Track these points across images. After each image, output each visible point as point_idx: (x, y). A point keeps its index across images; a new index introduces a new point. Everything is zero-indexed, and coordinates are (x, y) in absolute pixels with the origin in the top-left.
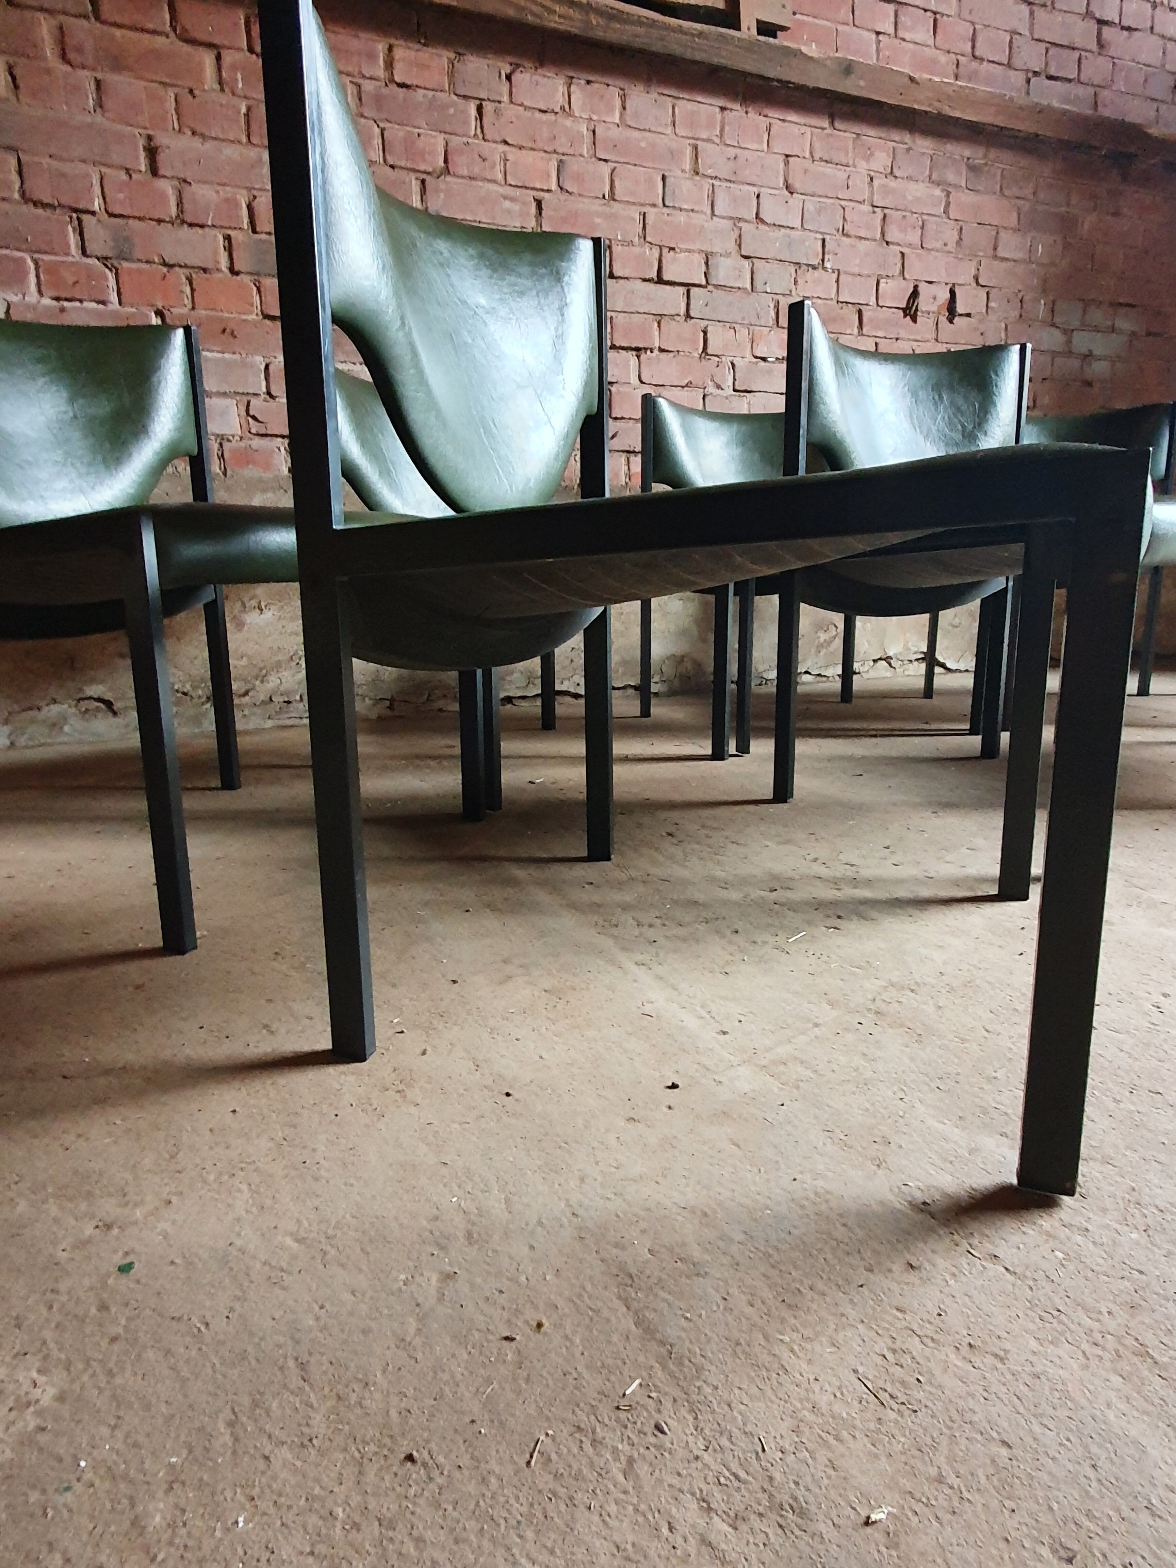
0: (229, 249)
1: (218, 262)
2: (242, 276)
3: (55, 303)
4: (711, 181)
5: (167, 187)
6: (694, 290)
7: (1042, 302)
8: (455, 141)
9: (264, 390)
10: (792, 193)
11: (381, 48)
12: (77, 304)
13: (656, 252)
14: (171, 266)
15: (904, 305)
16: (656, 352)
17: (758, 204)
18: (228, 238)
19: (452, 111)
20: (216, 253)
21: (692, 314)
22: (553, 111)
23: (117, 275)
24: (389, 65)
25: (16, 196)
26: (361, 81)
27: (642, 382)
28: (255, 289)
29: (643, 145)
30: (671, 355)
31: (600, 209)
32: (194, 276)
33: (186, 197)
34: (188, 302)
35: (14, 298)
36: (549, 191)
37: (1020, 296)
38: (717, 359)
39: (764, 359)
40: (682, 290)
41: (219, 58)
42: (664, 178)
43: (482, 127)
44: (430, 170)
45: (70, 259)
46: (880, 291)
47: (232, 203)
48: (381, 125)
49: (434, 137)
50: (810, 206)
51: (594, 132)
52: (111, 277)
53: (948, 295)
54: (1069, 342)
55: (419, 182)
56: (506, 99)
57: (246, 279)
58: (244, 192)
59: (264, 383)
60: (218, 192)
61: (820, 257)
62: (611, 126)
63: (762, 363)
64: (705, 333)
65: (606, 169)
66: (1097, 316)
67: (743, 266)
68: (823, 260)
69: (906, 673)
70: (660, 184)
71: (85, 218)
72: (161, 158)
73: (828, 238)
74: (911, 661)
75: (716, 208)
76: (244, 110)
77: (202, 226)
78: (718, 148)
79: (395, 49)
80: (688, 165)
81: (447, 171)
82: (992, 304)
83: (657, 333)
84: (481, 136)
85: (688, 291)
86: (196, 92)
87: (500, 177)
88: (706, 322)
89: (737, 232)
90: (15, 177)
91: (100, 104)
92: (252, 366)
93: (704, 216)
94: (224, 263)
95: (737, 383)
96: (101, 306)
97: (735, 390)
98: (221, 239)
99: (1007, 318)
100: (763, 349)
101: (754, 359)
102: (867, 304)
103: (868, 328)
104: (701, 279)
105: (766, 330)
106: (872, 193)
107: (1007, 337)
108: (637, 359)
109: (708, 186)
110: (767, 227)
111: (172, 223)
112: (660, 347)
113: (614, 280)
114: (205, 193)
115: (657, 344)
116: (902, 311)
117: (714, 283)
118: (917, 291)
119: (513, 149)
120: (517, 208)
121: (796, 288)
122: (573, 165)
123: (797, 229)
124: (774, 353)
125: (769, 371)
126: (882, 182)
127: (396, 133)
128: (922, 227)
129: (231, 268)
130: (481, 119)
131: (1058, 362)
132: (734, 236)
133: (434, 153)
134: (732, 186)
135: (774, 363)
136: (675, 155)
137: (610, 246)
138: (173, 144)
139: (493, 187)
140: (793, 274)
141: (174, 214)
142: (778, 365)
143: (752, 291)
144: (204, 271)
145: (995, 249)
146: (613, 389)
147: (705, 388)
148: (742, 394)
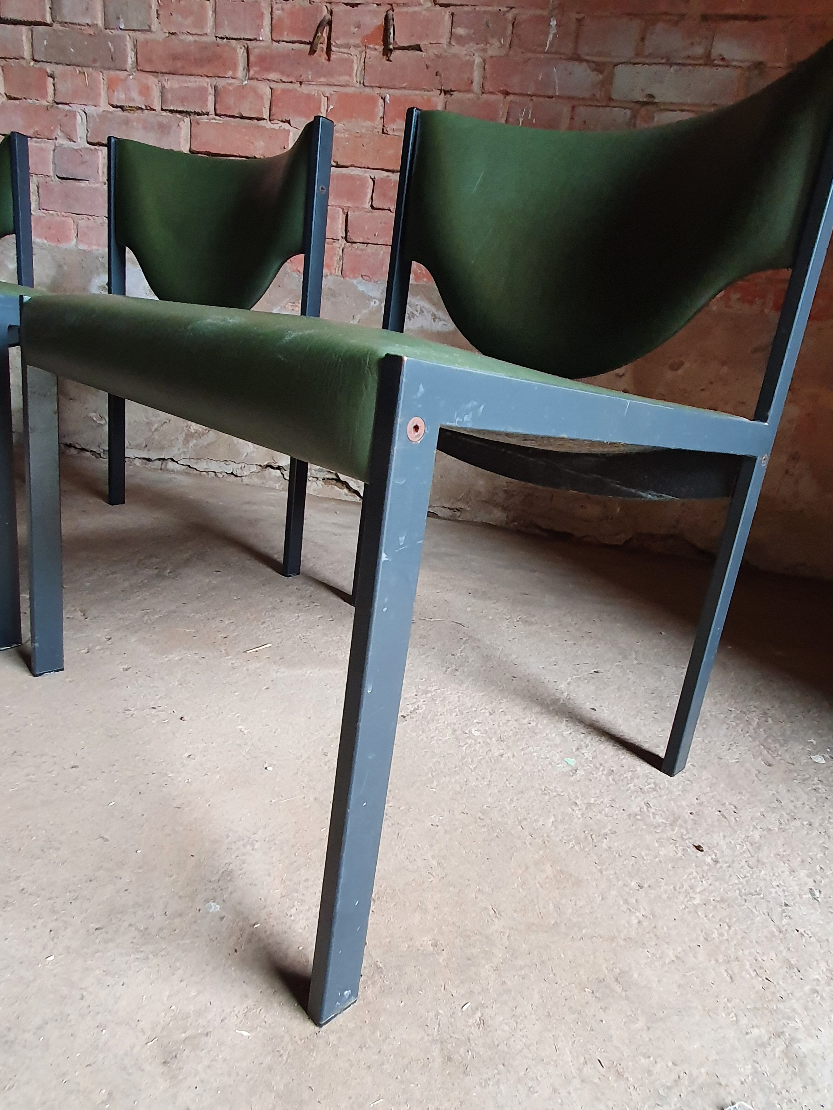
6: (37, 30)
7: (553, 23)
15: (311, 39)
16: (3, 99)
21: (36, 57)
30: (17, 103)
37: (510, 18)
38: (67, 107)
39: (122, 108)
40: (24, 29)
46: (274, 20)
53: (380, 21)
63: (120, 113)
64: (53, 78)
82: (459, 31)
85: (33, 31)
88: (53, 66)
95: (89, 135)
97: (88, 142)
99: (484, 50)
100: (120, 97)
101: (112, 109)
102: (255, 39)
103: (256, 69)
104: (44, 16)
105: (122, 74)
107: (484, 78)
112: (6, 94)
115: (3, 91)
116: (307, 47)
117: (60, 20)
118: (331, 18)
121: (159, 23)
124: (133, 100)
125: (127, 123)
131: (582, 113)
135: (134, 113)
140: (154, 6)
142: (138, 114)
143: (105, 27)
147: (55, 139)
148: (97, 147)
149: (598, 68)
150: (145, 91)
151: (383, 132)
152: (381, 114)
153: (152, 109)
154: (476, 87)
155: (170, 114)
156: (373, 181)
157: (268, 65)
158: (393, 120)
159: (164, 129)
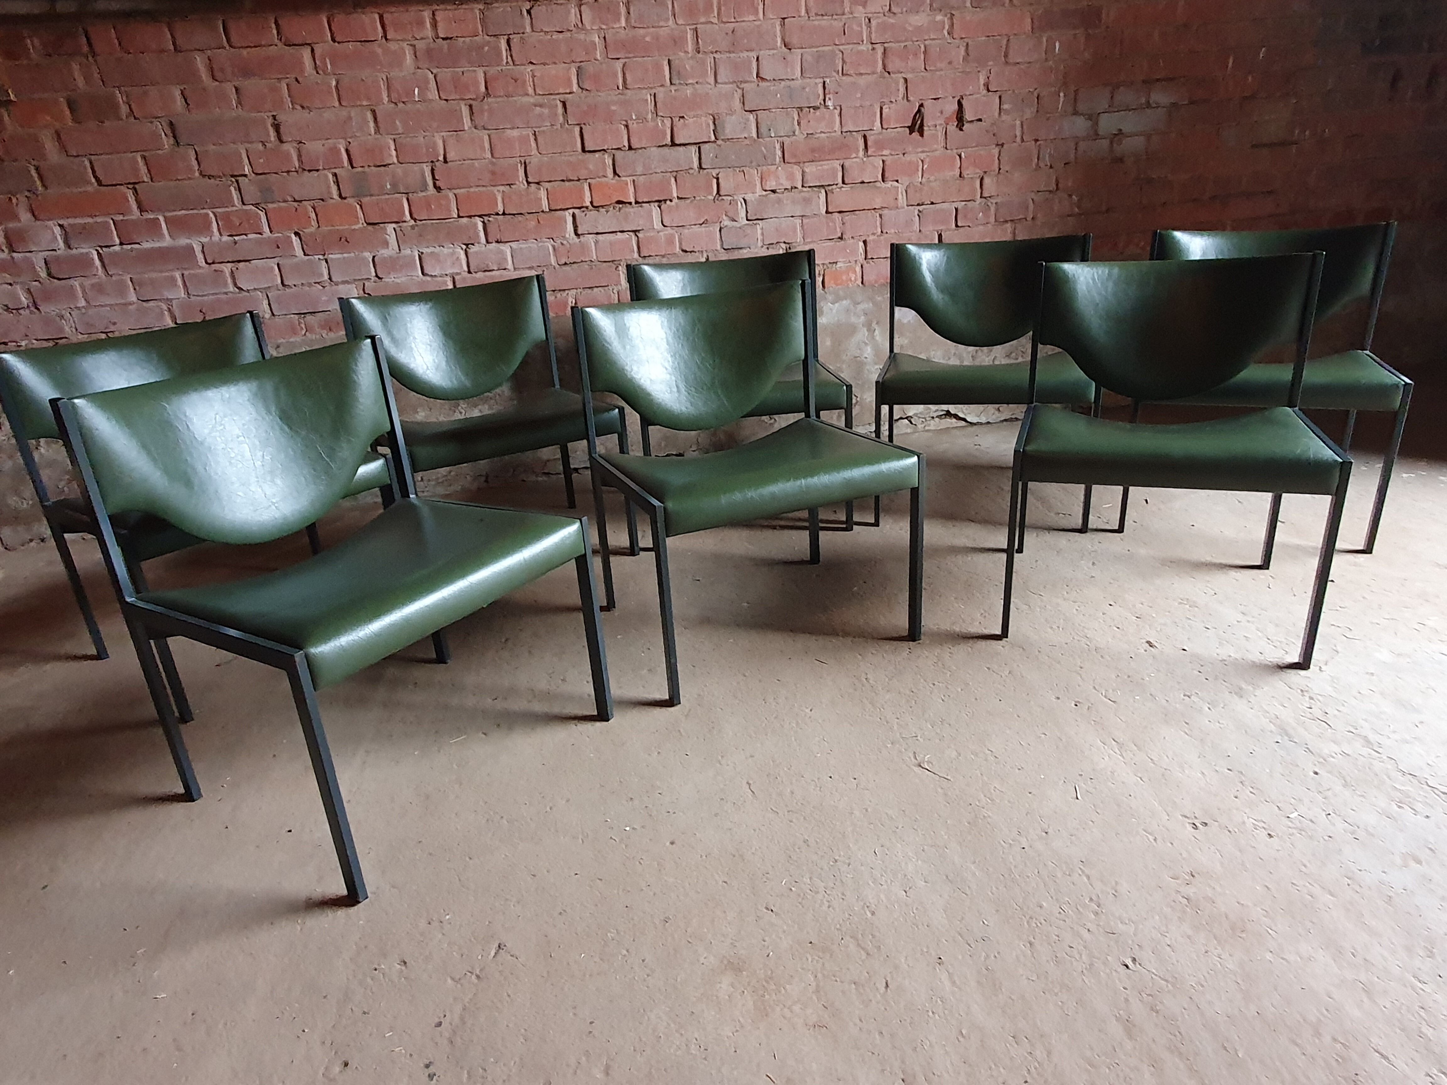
0: (337, 183)
1: (330, 193)
2: (348, 199)
3: (230, 238)
4: (712, 56)
5: (290, 149)
6: (704, 147)
7: (1062, 94)
8: (492, 71)
9: (374, 274)
10: (790, 49)
11: (427, 15)
12: (244, 237)
13: (668, 123)
14: (300, 201)
15: (910, 125)
16: (675, 201)
17: (758, 65)
18: (335, 175)
19: (486, 48)
20: (329, 187)
21: (704, 166)
22: (569, 30)
23: (266, 213)
24: (435, 25)
25: (197, 174)
26: (415, 42)
27: (664, 226)
28: (358, 207)
29: (648, 39)
30: (688, 201)
31: (615, 98)
32: (316, 204)
33: (303, 153)
34: (314, 223)
35: (204, 240)
36: (572, 92)
37: (1036, 95)
38: (730, 198)
39: (774, 191)
40: (694, 149)
41: (313, 50)
42: (669, 61)
43: (511, 56)
44: (474, 97)
45: (234, 208)
46: (884, 116)
47: (335, 151)
48: (434, 71)
49: (475, 71)
50: (808, 58)
51: (605, 38)
52: (262, 214)
53: (956, 107)
54: (1095, 125)
55: (468, 107)
56: (528, 29)
57: (351, 201)
58: (342, 141)
59: (373, 270)
60: (323, 145)
61: (822, 97)
62: (620, 30)
63: (773, 195)
64: (718, 179)
65: (618, 65)
66: (1125, 96)
67: (748, 120)
68: (824, 100)
69: (927, 428)
70: (667, 68)
71: (240, 179)
72: (282, 129)
73: (828, 81)
74: (933, 418)
75: (718, 77)
76: (334, 83)
77: (318, 170)
78: (717, 27)
79: (437, 13)
80: (690, 46)
81: (488, 94)
82: (1005, 106)
83: (674, 186)
84: (511, 63)
85: (699, 148)
86: (300, 79)
87: (531, 91)
88: (717, 171)
89: (740, 91)
90: (195, 163)
91: (239, 102)
92: (365, 259)
93: (708, 86)
94: (335, 193)
95: (748, 215)
96: (259, 236)
97: (747, 220)
98: (330, 176)
99: (1022, 116)
100: (771, 184)
101: (764, 193)
102: (871, 130)
103: (873, 150)
104: (710, 137)
105: (774, 167)
106: (870, 33)
107: (1023, 133)
108: (658, 209)
109: (709, 60)
110: (768, 84)
111: (297, 172)
112: (678, 197)
113: (633, 151)
114: (315, 147)
115: (675, 195)
116: (907, 130)
117: (722, 138)
118: (922, 109)
119: (538, 67)
120: (546, 111)
121: (800, 129)
122: (590, 68)
123: (797, 79)
124: (782, 184)
125: (779, 201)
126: (880, 21)
127: (445, 74)
128: (925, 52)
129: (340, 196)
130: (510, 50)
131: (1082, 145)
132: (737, 96)
133: (477, 83)
134: (732, 55)
135: (783, 193)
136: (677, 42)
137: (627, 126)
138: (290, 118)
139: (526, 99)
140: (796, 118)
141: (297, 166)
142: (786, 193)
143: (758, 137)
144: (322, 200)
145: (1006, 56)
146: (640, 235)
147: (721, 222)
148: (755, 222)
149: (1090, 117)
150: (791, 177)
151: (960, 176)
152: (959, 166)
153: (796, 188)
154: (1018, 139)
155: (809, 189)
156: (956, 209)
157: (881, 145)
158: (968, 168)
159: (807, 201)
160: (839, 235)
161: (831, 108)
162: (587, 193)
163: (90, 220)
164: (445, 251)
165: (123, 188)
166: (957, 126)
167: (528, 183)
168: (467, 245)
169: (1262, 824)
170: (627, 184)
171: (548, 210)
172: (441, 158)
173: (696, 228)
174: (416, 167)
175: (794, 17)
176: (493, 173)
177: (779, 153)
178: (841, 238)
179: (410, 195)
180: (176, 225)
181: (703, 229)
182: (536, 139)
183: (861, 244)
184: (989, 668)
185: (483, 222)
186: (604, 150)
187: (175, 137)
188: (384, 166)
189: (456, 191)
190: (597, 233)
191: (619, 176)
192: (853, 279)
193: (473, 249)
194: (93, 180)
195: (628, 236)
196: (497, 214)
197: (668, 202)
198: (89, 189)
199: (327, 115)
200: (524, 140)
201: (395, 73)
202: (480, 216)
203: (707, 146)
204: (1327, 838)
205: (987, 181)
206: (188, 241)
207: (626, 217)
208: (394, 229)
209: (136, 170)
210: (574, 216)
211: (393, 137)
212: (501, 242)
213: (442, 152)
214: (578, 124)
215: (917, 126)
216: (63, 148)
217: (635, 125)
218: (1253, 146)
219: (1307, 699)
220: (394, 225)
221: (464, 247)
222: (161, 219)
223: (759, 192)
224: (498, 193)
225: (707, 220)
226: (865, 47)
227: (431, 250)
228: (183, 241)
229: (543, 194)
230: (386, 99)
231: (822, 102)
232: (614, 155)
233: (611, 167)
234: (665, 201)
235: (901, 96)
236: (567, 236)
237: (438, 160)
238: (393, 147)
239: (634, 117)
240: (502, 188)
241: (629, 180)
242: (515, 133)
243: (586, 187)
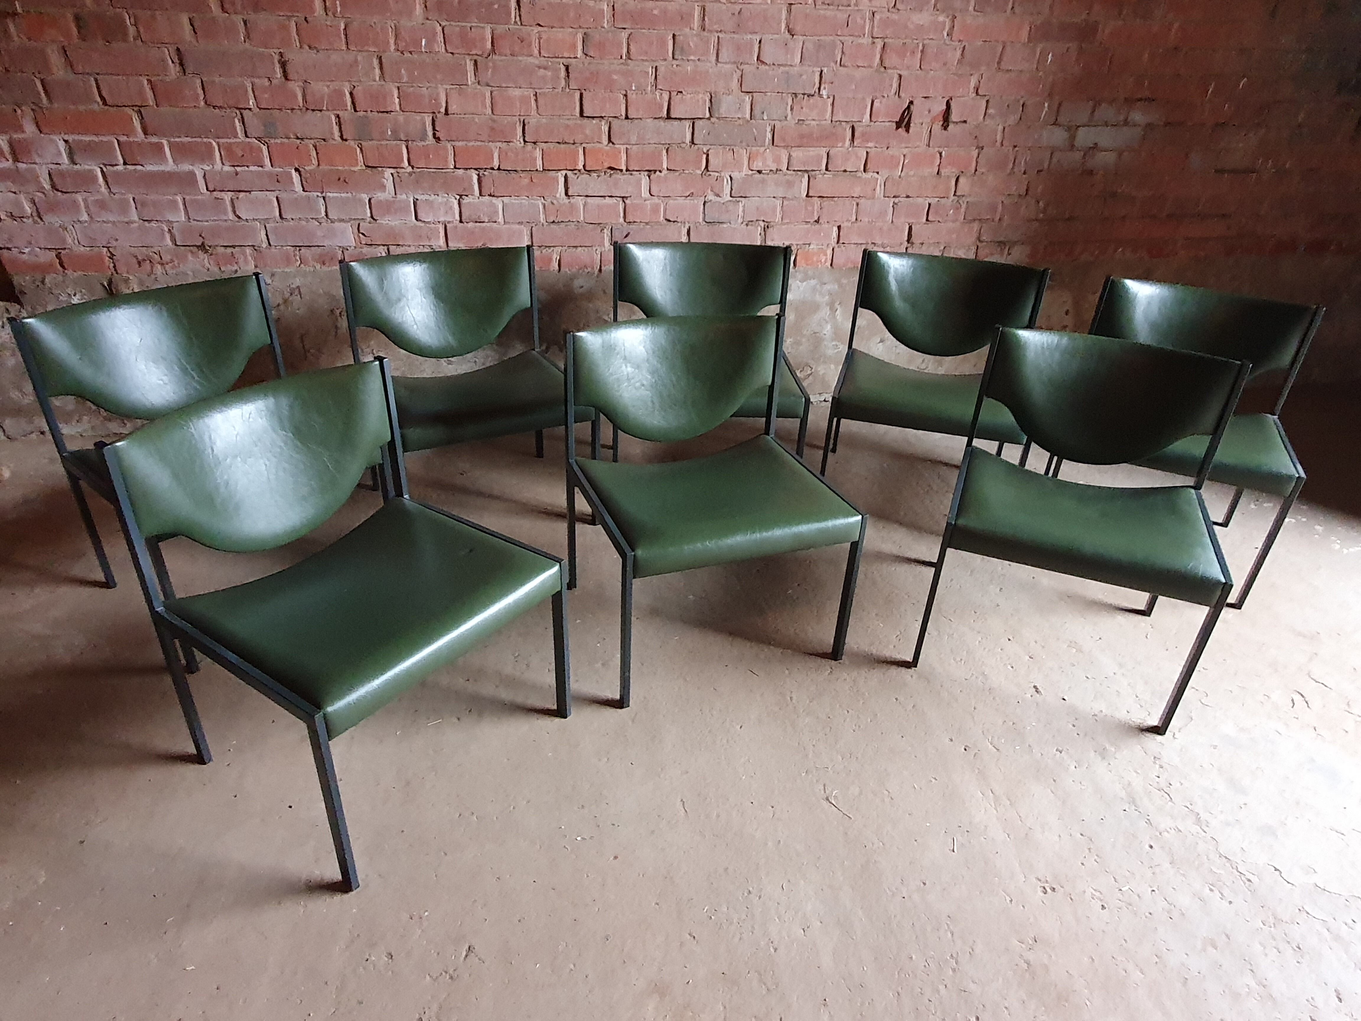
0: (340, 125)
1: (332, 134)
2: (349, 141)
3: (232, 168)
4: (716, 35)
5: (296, 87)
6: (698, 123)
7: (1046, 105)
8: (500, 29)
9: (369, 215)
10: (793, 35)
12: (246, 168)
13: (666, 97)
14: (302, 139)
15: (898, 120)
16: (665, 172)
17: (760, 47)
18: (338, 117)
20: (331, 128)
21: (695, 142)
23: (268, 147)
25: (202, 103)
27: (651, 195)
28: (358, 150)
29: (655, 12)
30: (677, 174)
31: (618, 68)
32: (318, 144)
33: (308, 92)
34: (315, 162)
35: (207, 168)
36: (576, 58)
37: (1021, 103)
38: (717, 174)
39: (760, 172)
40: (688, 124)
42: (674, 36)
43: (520, 16)
44: (480, 53)
45: (238, 140)
46: (874, 109)
47: (339, 92)
48: (443, 24)
49: (483, 28)
50: (809, 45)
51: (613, 6)
52: (264, 148)
53: (945, 107)
54: (1073, 138)
55: (473, 62)
57: (352, 143)
58: (347, 84)
59: (368, 211)
60: (328, 86)
61: (817, 85)
63: (758, 175)
64: (708, 155)
65: (624, 35)
66: (1106, 112)
67: (744, 101)
68: (819, 89)
70: (671, 43)
71: (245, 113)
72: (289, 68)
73: (825, 70)
75: (720, 56)
76: (343, 27)
77: (321, 111)
78: (724, 7)
80: (696, 23)
81: (493, 51)
82: (991, 111)
83: (665, 158)
84: (519, 23)
85: (693, 124)
86: (309, 19)
87: (536, 52)
88: (708, 147)
89: (739, 72)
90: (200, 91)
91: (248, 36)
92: (361, 200)
93: (709, 64)
94: (337, 134)
95: (733, 192)
96: (260, 168)
97: (731, 197)
98: (333, 118)
99: (1006, 122)
100: (758, 165)
101: (751, 172)
102: (860, 122)
103: (859, 141)
104: (705, 114)
105: (762, 149)
106: (873, 27)
107: (1003, 138)
108: (648, 178)
109: (714, 39)
110: (767, 67)
111: (301, 109)
112: (668, 169)
113: (629, 120)
114: (321, 88)
115: (665, 166)
116: (894, 124)
117: (717, 116)
118: (912, 107)
119: (545, 29)
120: (549, 74)
121: (792, 114)
122: (596, 36)
123: (795, 66)
124: (769, 166)
125: (763, 181)
126: (884, 16)
127: (454, 28)
128: (922, 51)
129: (341, 137)
130: (519, 10)
131: (1057, 155)
132: (736, 77)
133: (483, 39)
134: (735, 36)
135: (768, 174)
136: (685, 18)
137: (626, 95)
138: (297, 57)
139: (531, 60)
140: (790, 103)
141: (301, 105)
142: (772, 176)
143: (751, 119)
144: (324, 140)
145: (999, 63)
146: (627, 201)
147: (705, 197)
148: (738, 199)
149: (1069, 129)
150: (777, 160)
151: (938, 173)
152: (938, 163)
153: (780, 170)
154: (998, 144)
155: (794, 173)
156: (930, 205)
157: (867, 137)
158: (946, 168)
159: (790, 184)
160: (816, 218)
161: (825, 97)
162: (581, 157)
163: (95, 139)
164: (440, 199)
165: (129, 111)
166: (942, 125)
167: (525, 141)
168: (461, 196)
169: (1097, 894)
170: (620, 153)
171: (542, 169)
172: (443, 110)
173: (681, 200)
174: (418, 117)
175: (801, 4)
176: (492, 129)
177: (769, 136)
178: (817, 221)
179: (410, 142)
180: (180, 152)
181: (687, 201)
182: (536, 100)
183: (835, 229)
184: (896, 699)
185: (478, 175)
186: (602, 117)
187: (181, 64)
188: (387, 112)
189: (454, 143)
190: (587, 196)
191: (613, 143)
192: (823, 261)
193: (466, 200)
194: (99, 99)
195: (616, 201)
196: (493, 169)
197: (658, 173)
198: (95, 107)
199: (335, 57)
200: (524, 100)
201: (405, 23)
202: (476, 169)
203: (701, 122)
204: (1147, 914)
205: (961, 180)
206: (191, 167)
207: (616, 184)
208: (392, 174)
209: (141, 93)
210: (566, 177)
211: (397, 84)
212: (494, 196)
213: (444, 105)
214: (579, 90)
215: (904, 122)
216: (70, 64)
217: (634, 96)
218: (1217, 171)
219: (1157, 766)
220: (392, 171)
221: (458, 197)
222: (165, 142)
223: (745, 171)
224: (495, 148)
225: (693, 193)
226: (866, 40)
227: (427, 197)
228: (186, 167)
229: (538, 154)
230: (393, 47)
231: (817, 91)
232: (610, 123)
233: (607, 133)
234: (655, 171)
235: (893, 91)
236: (558, 195)
237: (439, 112)
238: (396, 95)
239: (634, 88)
240: (499, 144)
241: (623, 148)
242: (517, 92)
243: (581, 152)
